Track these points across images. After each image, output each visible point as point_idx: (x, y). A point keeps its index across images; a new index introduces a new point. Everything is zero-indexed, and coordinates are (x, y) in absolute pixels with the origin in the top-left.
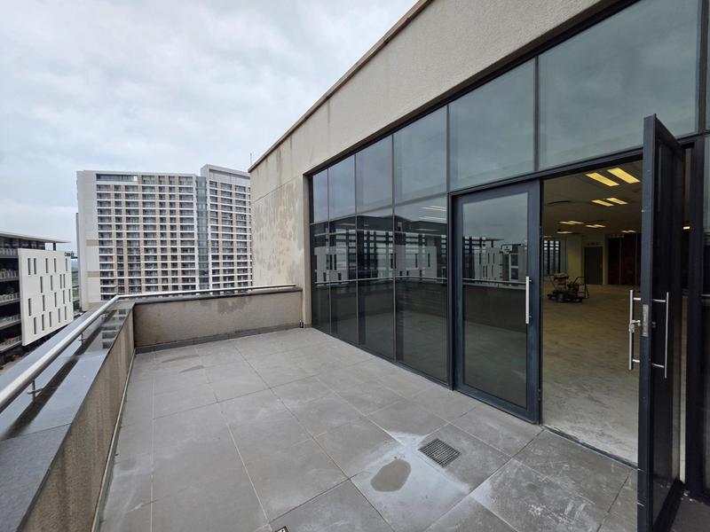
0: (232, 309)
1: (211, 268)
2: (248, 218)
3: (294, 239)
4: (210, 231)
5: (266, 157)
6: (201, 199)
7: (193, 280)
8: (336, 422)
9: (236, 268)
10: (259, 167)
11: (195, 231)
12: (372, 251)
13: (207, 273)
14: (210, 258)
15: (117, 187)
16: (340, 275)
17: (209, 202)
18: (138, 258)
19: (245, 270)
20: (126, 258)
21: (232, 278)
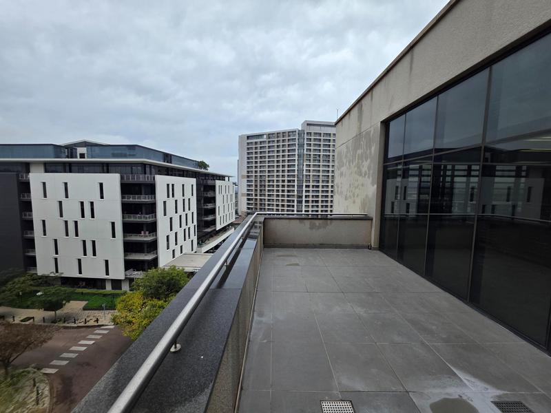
0: (319, 227)
1: (304, 194)
2: (331, 157)
3: (369, 177)
4: (305, 168)
5: (349, 111)
6: (301, 146)
7: (293, 201)
8: (397, 339)
9: (320, 194)
10: (343, 120)
11: (296, 168)
12: (447, 185)
13: (302, 197)
14: (304, 187)
15: (256, 143)
16: (408, 205)
17: (306, 147)
18: (265, 186)
19: (327, 196)
20: (259, 186)
21: (317, 202)
